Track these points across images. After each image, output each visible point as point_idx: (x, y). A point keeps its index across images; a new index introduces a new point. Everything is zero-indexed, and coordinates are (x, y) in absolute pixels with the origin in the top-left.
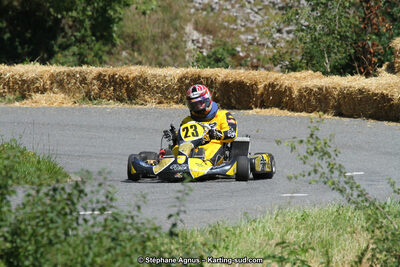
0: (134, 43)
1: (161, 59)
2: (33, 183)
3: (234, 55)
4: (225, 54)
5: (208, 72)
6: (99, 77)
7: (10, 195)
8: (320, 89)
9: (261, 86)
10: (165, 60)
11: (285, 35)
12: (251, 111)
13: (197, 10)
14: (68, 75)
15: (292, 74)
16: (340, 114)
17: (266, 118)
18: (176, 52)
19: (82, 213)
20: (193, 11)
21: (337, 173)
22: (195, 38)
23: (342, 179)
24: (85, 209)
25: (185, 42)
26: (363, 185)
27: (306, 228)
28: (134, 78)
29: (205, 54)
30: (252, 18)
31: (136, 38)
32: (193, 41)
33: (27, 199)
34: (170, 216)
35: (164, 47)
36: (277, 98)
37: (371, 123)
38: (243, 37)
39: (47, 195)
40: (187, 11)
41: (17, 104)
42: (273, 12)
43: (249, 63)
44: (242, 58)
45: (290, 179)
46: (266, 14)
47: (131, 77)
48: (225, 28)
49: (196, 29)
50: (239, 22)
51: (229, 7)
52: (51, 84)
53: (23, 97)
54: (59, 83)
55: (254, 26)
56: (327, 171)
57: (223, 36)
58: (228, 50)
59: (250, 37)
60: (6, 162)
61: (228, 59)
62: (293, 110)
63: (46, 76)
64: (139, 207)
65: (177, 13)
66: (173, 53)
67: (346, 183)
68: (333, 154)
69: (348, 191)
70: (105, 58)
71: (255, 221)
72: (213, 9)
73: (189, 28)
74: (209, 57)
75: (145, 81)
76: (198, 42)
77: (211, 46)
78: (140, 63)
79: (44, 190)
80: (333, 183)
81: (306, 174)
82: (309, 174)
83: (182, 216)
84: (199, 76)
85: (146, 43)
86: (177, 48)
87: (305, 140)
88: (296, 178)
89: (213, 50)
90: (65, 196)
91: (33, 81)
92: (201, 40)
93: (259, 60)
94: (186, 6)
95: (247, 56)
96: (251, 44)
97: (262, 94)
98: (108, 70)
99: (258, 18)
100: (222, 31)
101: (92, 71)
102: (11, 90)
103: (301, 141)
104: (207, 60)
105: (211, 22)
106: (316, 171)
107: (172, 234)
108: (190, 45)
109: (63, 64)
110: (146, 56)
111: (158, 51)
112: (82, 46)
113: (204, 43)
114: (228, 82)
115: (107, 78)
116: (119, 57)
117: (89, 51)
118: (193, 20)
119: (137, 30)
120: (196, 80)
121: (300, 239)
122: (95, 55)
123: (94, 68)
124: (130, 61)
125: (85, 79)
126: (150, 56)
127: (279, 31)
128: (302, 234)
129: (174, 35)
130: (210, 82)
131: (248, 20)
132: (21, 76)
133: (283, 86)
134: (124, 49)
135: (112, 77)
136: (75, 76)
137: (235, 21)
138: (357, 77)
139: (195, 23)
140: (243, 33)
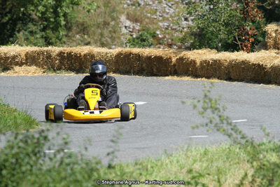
0: (84, 29)
1: (103, 40)
3: (154, 36)
4: (149, 36)
5: (136, 50)
6: (61, 54)
8: (215, 61)
9: (174, 60)
10: (106, 41)
11: (190, 23)
12: (167, 78)
13: (129, 5)
14: (38, 54)
15: (195, 51)
16: (230, 79)
17: (178, 82)
18: (114, 35)
20: (125, 6)
21: (225, 123)
22: (127, 25)
23: (229, 127)
25: (120, 27)
27: (207, 161)
28: (85, 55)
30: (168, 11)
31: (85, 26)
32: (126, 27)
33: (8, 144)
34: (108, 154)
35: (106, 32)
36: (185, 69)
37: (249, 85)
38: (161, 24)
39: (22, 141)
40: (121, 6)
41: (3, 74)
42: (182, 6)
43: (165, 42)
44: (160, 39)
45: (193, 128)
46: (177, 8)
47: (82, 54)
48: (148, 18)
49: (128, 18)
50: (158, 13)
51: (151, 3)
52: (27, 59)
53: (6, 69)
54: (31, 60)
55: (168, 16)
56: (219, 122)
57: (147, 24)
58: (150, 34)
59: (166, 24)
61: (151, 40)
62: (196, 76)
63: (23, 56)
64: (86, 149)
65: (114, 8)
66: (112, 36)
67: (232, 129)
68: (221, 109)
70: (64, 39)
71: (171, 155)
72: (139, 5)
73: (123, 18)
74: (137, 38)
75: (93, 56)
76: (130, 28)
77: (139, 31)
78: (88, 44)
80: (224, 130)
81: (205, 125)
82: (207, 125)
84: (131, 53)
85: (93, 29)
86: (115, 32)
88: (198, 127)
89: (140, 33)
91: (14, 57)
92: (131, 27)
93: (172, 40)
94: (121, 3)
95: (164, 37)
96: (167, 29)
97: (174, 65)
98: (66, 49)
99: (172, 11)
100: (147, 20)
101: (55, 50)
103: (199, 101)
104: (136, 41)
105: (139, 13)
106: (211, 122)
107: (110, 167)
108: (124, 30)
109: (35, 45)
110: (93, 38)
111: (102, 35)
112: (48, 31)
113: (134, 28)
114: (150, 57)
115: (65, 55)
116: (74, 39)
117: (53, 35)
118: (126, 13)
119: (87, 20)
120: (128, 55)
121: (203, 168)
122: (57, 38)
123: (57, 48)
124: (82, 41)
125: (50, 56)
126: (96, 38)
127: (186, 19)
128: (205, 165)
129: (113, 23)
130: (138, 57)
131: (164, 12)
132: (5, 54)
133: (190, 60)
134: (77, 34)
135: (69, 54)
136: (43, 53)
137: (155, 13)
138: (241, 52)
139: (128, 14)
140: (161, 21)
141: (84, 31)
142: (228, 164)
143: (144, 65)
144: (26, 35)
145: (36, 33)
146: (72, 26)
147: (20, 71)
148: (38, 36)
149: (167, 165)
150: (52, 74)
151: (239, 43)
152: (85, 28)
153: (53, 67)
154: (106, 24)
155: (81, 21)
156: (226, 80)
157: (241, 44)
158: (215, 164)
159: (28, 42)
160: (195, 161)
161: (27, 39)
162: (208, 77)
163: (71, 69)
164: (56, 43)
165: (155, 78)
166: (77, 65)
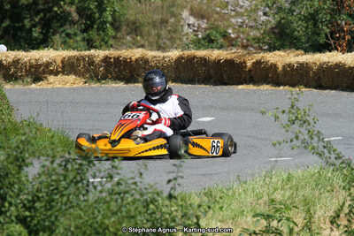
0: (135, 29)
1: (161, 42)
2: (48, 156)
3: (225, 36)
4: (218, 35)
5: (201, 53)
6: (106, 59)
7: (27, 166)
8: (302, 64)
9: (249, 64)
10: (165, 43)
11: (271, 18)
12: (240, 87)
14: (78, 59)
16: (320, 87)
17: (254, 92)
18: (174, 36)
19: (91, 180)
21: (316, 139)
22: (190, 22)
23: (321, 144)
24: (94, 177)
25: (182, 26)
26: (340, 149)
27: (290, 188)
28: (136, 60)
29: (200, 36)
30: (242, 4)
31: (138, 25)
32: (189, 25)
33: (42, 169)
34: (169, 181)
35: (163, 33)
36: (264, 75)
37: (345, 94)
38: (233, 20)
39: (60, 166)
41: (33, 85)
43: (239, 43)
44: (233, 39)
45: (274, 145)
47: (133, 59)
48: (218, 13)
49: (192, 13)
50: (230, 7)
52: (63, 67)
53: (37, 79)
54: (69, 67)
55: (243, 10)
56: (307, 137)
57: (216, 20)
58: (220, 33)
59: (240, 20)
60: (23, 138)
61: (221, 41)
62: (278, 84)
63: (59, 62)
64: (141, 174)
66: (172, 37)
67: (324, 147)
68: (312, 122)
69: (327, 154)
70: (111, 42)
71: (245, 183)
73: (185, 14)
74: (204, 39)
75: (146, 61)
76: (194, 26)
77: (206, 29)
78: (142, 46)
79: (58, 161)
80: (313, 148)
81: (289, 141)
82: (292, 141)
83: (180, 181)
84: (194, 57)
85: (147, 28)
86: (175, 32)
87: (287, 110)
88: (280, 144)
89: (207, 32)
90: (77, 166)
91: (48, 64)
92: (196, 25)
93: (248, 40)
95: (238, 37)
96: (240, 26)
97: (250, 70)
98: (113, 53)
99: (247, 4)
100: (215, 16)
101: (99, 54)
102: (28, 73)
103: (284, 112)
104: (203, 42)
106: (297, 138)
107: (170, 197)
108: (187, 29)
109: (74, 49)
110: (148, 40)
111: (159, 36)
112: (91, 33)
113: (199, 26)
114: (219, 61)
115: (112, 60)
116: (124, 41)
117: (97, 37)
118: (189, 6)
119: (139, 17)
120: (191, 59)
121: (286, 198)
122: (103, 40)
123: (101, 51)
124: (134, 44)
125: (93, 62)
126: (151, 40)
127: (265, 14)
128: (288, 194)
129: (172, 20)
130: (204, 61)
131: (238, 5)
132: (36, 60)
133: (269, 64)
134: (128, 35)
135: (117, 59)
136: (84, 59)
137: (226, 6)
138: (335, 53)
139: (191, 9)
140: (232, 17)
141: (136, 30)
142: (317, 193)
143: (211, 71)
144: (63, 38)
145: (75, 34)
146: (121, 25)
147: (55, 82)
148: (78, 38)
149: (240, 194)
150: (95, 85)
151: (332, 42)
152: (137, 27)
153: (97, 76)
154: (164, 22)
155: (132, 18)
156: (316, 88)
157: (335, 43)
158: (301, 193)
159: (66, 45)
160: (276, 190)
161: (64, 43)
162: (293, 85)
163: (118, 78)
164: (101, 46)
165: (225, 87)
166: (127, 73)
